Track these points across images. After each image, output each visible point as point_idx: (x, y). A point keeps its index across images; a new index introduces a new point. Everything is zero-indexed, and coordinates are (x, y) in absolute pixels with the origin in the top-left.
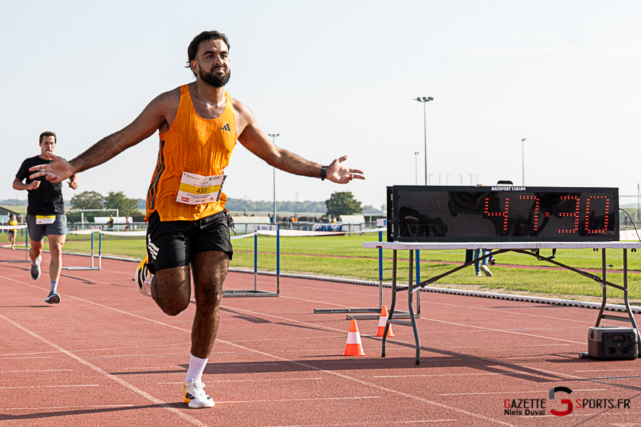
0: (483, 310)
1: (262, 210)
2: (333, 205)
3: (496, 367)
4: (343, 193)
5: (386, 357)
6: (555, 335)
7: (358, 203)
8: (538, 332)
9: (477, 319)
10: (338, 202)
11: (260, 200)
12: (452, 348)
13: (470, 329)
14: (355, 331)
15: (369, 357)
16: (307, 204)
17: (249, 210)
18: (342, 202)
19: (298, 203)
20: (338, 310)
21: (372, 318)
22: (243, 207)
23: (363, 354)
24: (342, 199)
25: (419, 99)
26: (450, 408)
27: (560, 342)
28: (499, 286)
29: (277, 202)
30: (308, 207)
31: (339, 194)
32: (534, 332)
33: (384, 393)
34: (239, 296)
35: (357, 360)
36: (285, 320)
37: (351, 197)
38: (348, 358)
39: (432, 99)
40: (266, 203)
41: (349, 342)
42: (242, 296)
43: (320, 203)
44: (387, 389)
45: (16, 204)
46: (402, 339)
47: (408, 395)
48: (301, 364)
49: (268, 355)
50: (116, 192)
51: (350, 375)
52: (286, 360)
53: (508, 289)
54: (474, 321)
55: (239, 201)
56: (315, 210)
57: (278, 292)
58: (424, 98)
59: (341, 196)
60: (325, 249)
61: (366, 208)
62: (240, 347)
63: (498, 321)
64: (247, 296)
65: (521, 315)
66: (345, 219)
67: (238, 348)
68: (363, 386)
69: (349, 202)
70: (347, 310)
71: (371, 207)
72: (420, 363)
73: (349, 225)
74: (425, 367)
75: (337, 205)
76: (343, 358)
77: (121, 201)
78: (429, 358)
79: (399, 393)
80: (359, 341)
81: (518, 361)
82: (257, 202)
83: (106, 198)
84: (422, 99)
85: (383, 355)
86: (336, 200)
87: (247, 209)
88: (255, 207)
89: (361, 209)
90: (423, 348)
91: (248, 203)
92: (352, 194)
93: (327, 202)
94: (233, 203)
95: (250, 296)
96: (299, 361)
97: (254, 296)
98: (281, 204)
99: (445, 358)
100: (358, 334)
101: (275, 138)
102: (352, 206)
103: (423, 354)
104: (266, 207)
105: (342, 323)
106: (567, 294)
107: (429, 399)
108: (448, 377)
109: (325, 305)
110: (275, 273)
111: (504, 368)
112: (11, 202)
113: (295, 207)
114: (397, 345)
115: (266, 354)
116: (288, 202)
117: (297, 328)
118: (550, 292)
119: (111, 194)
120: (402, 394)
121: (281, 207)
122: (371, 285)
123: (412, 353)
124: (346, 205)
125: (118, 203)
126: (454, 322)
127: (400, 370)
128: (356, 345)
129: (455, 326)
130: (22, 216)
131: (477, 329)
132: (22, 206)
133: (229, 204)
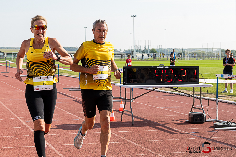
0: (153, 98)
3: (159, 127)
5: (123, 121)
6: (178, 110)
8: (171, 109)
9: (152, 102)
12: (144, 117)
13: (149, 107)
15: (117, 121)
21: (117, 102)
23: (115, 120)
25: (132, 16)
26: (144, 148)
27: (179, 114)
33: (122, 140)
34: (74, 90)
39: (136, 16)
44: (123, 138)
45: (3, 48)
47: (130, 141)
54: (150, 103)
58: (134, 16)
62: (75, 116)
63: (158, 103)
64: (77, 90)
65: (166, 100)
68: (115, 136)
72: (134, 125)
74: (135, 127)
79: (127, 140)
81: (166, 123)
84: (133, 16)
85: (122, 121)
90: (135, 117)
95: (78, 90)
99: (142, 122)
101: (86, 28)
103: (136, 120)
107: (137, 143)
108: (143, 132)
114: (126, 115)
120: (128, 141)
123: (131, 119)
126: (144, 103)
127: (127, 128)
128: (113, 117)
129: (145, 105)
130: (5, 53)
131: (152, 107)
132: (5, 49)
133: (71, 49)
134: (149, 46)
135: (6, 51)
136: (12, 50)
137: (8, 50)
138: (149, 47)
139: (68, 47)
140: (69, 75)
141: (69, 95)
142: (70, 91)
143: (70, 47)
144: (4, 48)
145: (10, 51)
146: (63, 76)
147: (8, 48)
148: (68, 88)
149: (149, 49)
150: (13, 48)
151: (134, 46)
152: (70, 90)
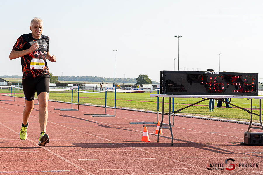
0: (200, 124)
1: (110, 82)
2: (139, 80)
3: (205, 147)
4: (144, 75)
5: (159, 142)
6: (231, 135)
7: (150, 79)
8: (223, 134)
10: (141, 79)
11: (109, 78)
12: (187, 139)
13: (195, 132)
14: (146, 131)
15: (152, 142)
16: (129, 80)
17: (104, 82)
18: (143, 79)
19: (125, 79)
20: (140, 123)
21: (154, 126)
22: (102, 80)
23: (149, 141)
24: (143, 78)
26: (185, 163)
27: (233, 138)
28: (208, 115)
29: (116, 78)
30: (129, 81)
31: (142, 75)
32: (222, 133)
33: (157, 157)
34: (98, 117)
35: (147, 143)
36: (117, 126)
37: (147, 77)
38: (143, 142)
39: (182, 36)
40: (111, 79)
41: (143, 136)
42: (100, 117)
43: (134, 79)
44: (159, 155)
46: (166, 135)
47: (167, 158)
48: (123, 145)
49: (110, 140)
51: (143, 149)
52: (117, 143)
53: (212, 116)
54: (197, 128)
55: (100, 78)
56: (132, 82)
57: (115, 115)
58: (178, 36)
59: (143, 76)
60: (136, 98)
61: (153, 81)
62: (98, 137)
63: (207, 129)
64: (102, 117)
65: (217, 127)
66: (144, 86)
67: (97, 138)
68: (149, 154)
69: (146, 79)
70: (144, 123)
71: (155, 81)
72: (173, 145)
73: (146, 88)
74: (175, 147)
75: (141, 80)
76: (141, 142)
77: (51, 77)
78: (177, 143)
80: (148, 136)
81: (214, 145)
82: (108, 78)
84: (177, 36)
85: (158, 141)
86: (140, 78)
87: (103, 81)
88: (107, 80)
89: (151, 82)
90: (174, 139)
91: (104, 78)
92: (147, 76)
93: (137, 79)
94: (98, 78)
95: (103, 117)
96: (123, 143)
97: (105, 117)
98: (118, 79)
99: (184, 143)
100: (147, 132)
102: (147, 81)
103: (174, 141)
104: (111, 80)
105: (141, 128)
106: (236, 118)
107: (176, 160)
108: (184, 151)
109: (134, 121)
110: (114, 107)
111: (208, 148)
112: (6, 77)
113: (123, 81)
114: (163, 138)
115: (109, 140)
116: (121, 79)
117: (122, 130)
118: (229, 117)
120: (165, 157)
121: (118, 80)
122: (154, 113)
123: (170, 141)
124: (145, 80)
127: (165, 148)
128: (147, 137)
129: (189, 130)
130: (10, 82)
131: (198, 132)
132: (10, 78)
133: (96, 79)
135: (11, 81)
136: (18, 79)
137: (13, 80)
139: (91, 77)
140: (92, 104)
142: (93, 117)
143: (95, 77)
144: (8, 77)
145: (16, 81)
146: (85, 105)
147: (13, 77)
148: (91, 115)
150: (19, 76)
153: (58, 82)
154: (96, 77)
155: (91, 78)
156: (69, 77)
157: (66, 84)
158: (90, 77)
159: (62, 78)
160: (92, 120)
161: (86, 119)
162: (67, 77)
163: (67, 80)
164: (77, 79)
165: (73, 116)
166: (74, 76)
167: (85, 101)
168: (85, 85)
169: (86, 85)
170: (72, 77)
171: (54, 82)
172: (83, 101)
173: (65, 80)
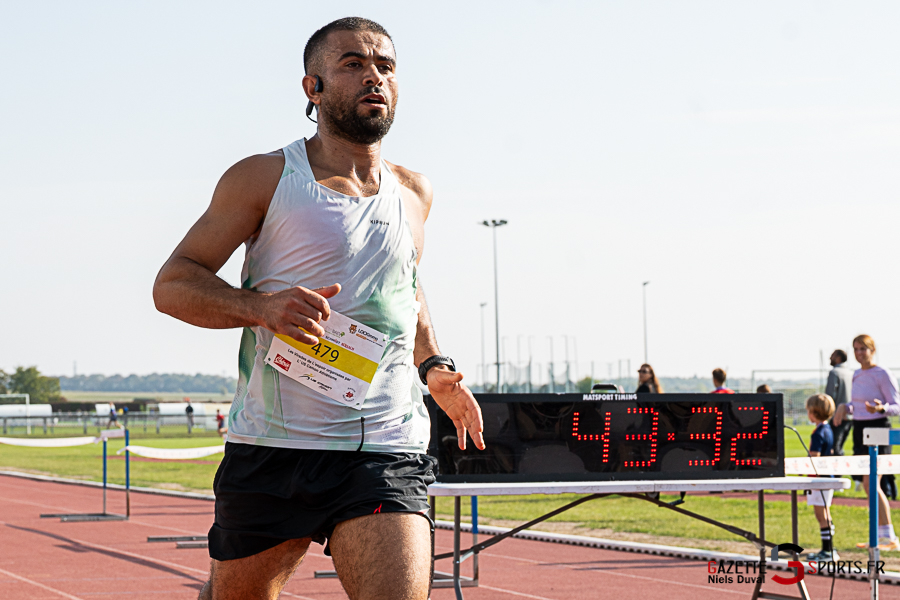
22: (221, 387)
25: (485, 223)
39: (505, 222)
50: (25, 367)
55: (214, 378)
58: (494, 222)
77: (34, 380)
83: (12, 377)
84: (490, 223)
87: (226, 390)
94: (205, 381)
119: (19, 370)
125: (30, 383)
133: (199, 382)
134: (568, 367)
138: (567, 372)
139: (182, 376)
140: (183, 489)
141: (175, 566)
142: (179, 551)
143: (194, 374)
146: (154, 493)
148: (172, 540)
149: (570, 382)
151: (498, 364)
152: (179, 547)
153: (63, 399)
154: (198, 376)
155: (182, 380)
156: (101, 379)
157: (90, 407)
158: (178, 376)
159: (76, 382)
160: (177, 562)
161: (151, 559)
162: (94, 377)
163: (92, 390)
164: (132, 384)
165: (108, 544)
166: (117, 376)
167: (156, 476)
168: (157, 409)
169: (164, 408)
170: (112, 377)
171: (46, 400)
172: (147, 475)
173: (85, 390)
